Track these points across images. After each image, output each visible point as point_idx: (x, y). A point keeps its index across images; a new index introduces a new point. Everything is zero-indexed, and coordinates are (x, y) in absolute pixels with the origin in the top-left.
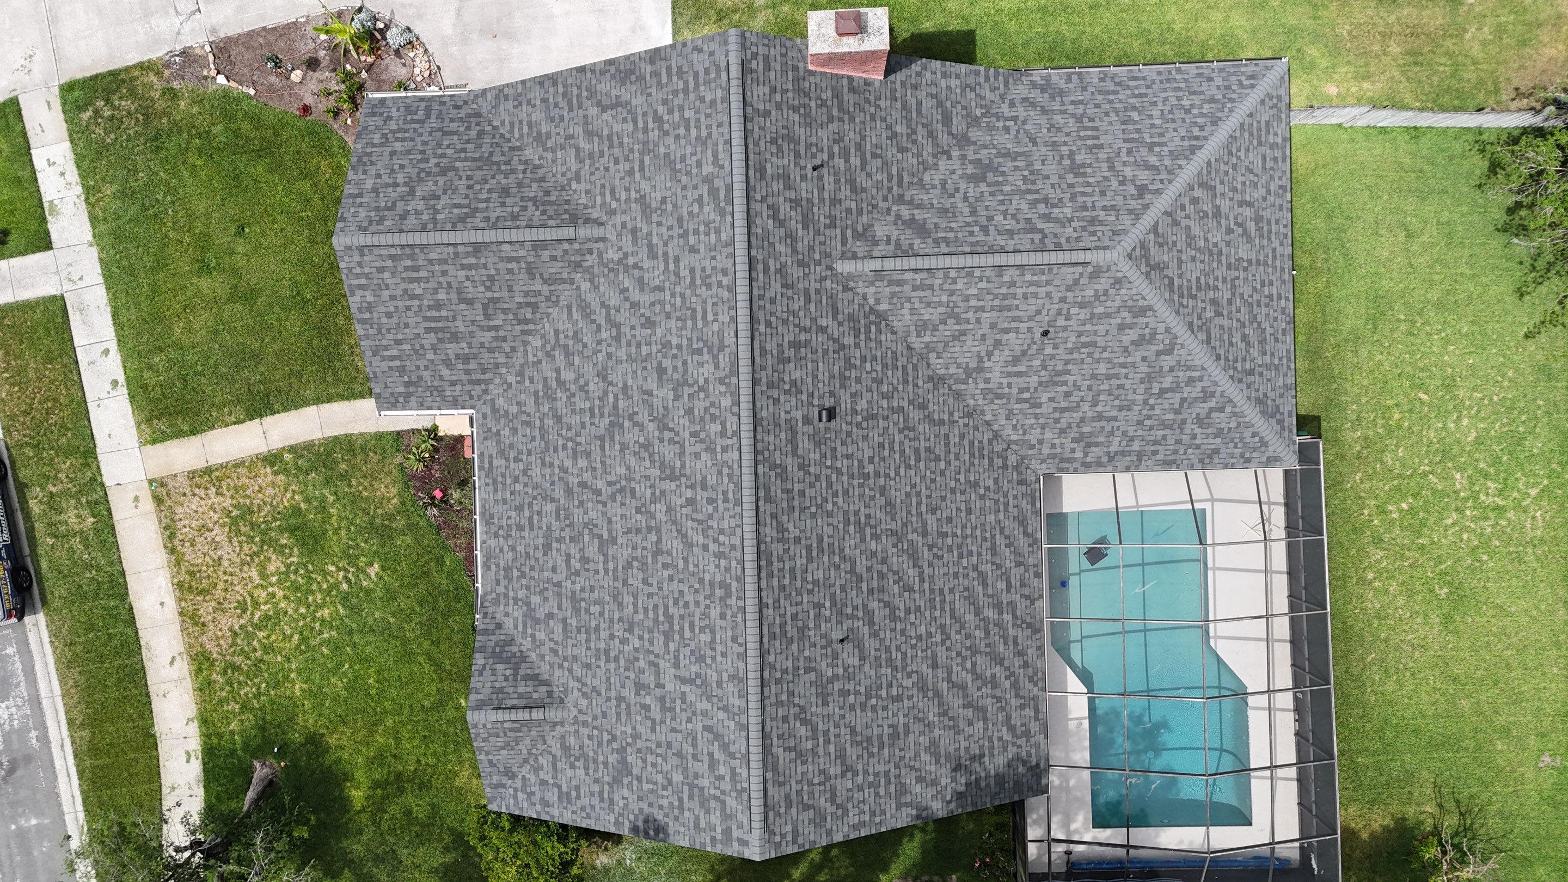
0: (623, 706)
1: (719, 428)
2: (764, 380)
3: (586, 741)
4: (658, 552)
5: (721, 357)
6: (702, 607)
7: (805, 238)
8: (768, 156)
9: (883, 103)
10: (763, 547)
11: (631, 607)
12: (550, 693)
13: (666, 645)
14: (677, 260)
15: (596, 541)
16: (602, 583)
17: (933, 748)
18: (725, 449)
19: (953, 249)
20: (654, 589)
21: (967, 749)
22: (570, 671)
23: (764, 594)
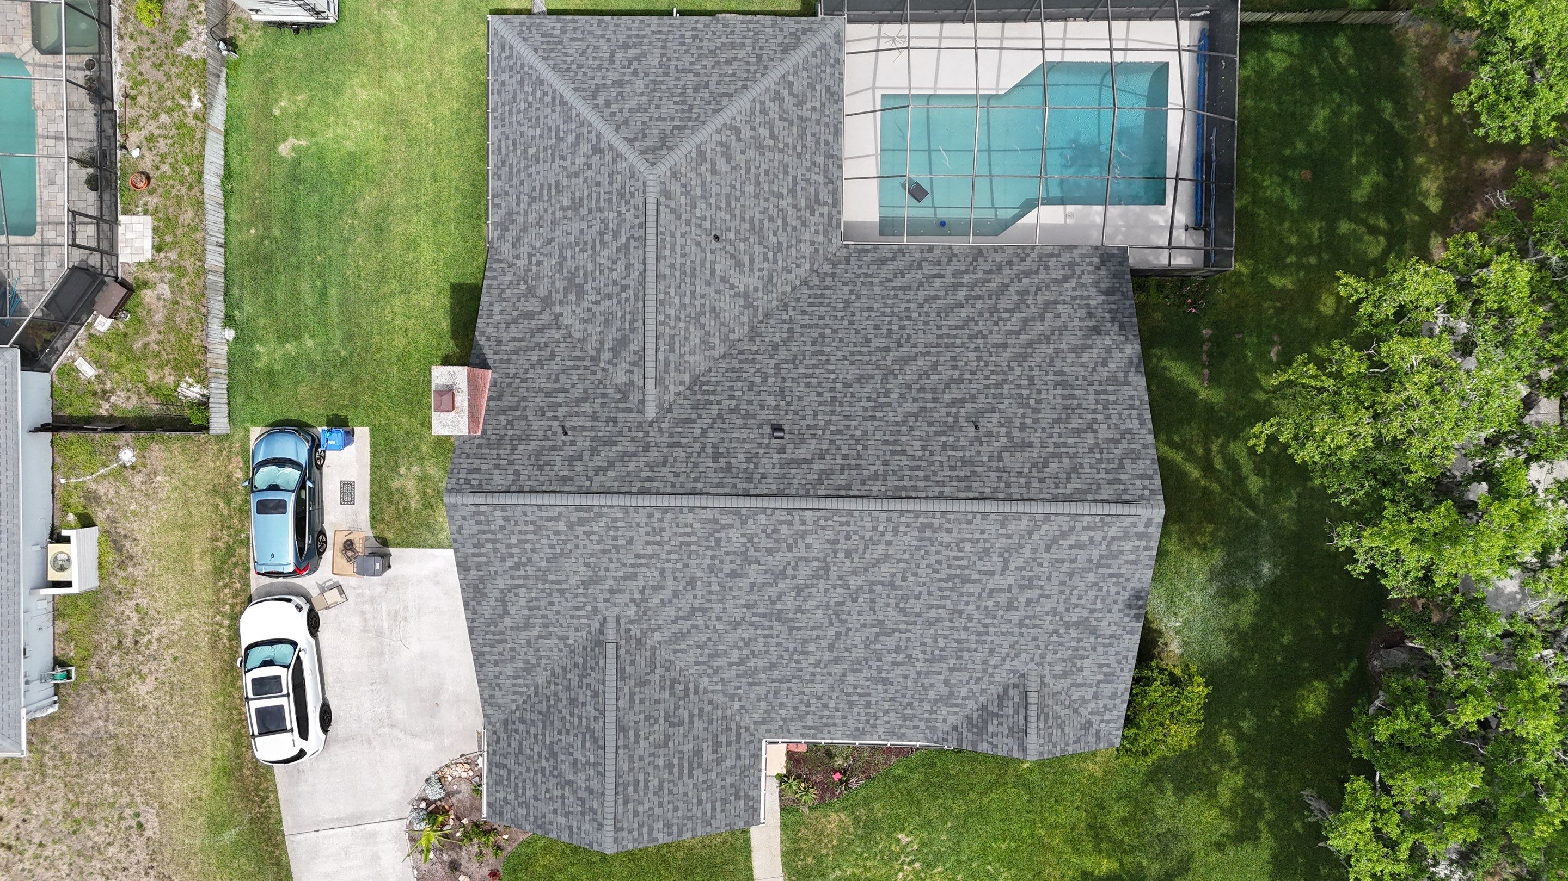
0: (1027, 622)
1: (785, 526)
2: (744, 486)
3: (1059, 656)
4: (892, 585)
5: (723, 522)
6: (940, 548)
7: (625, 445)
8: (553, 473)
9: (512, 371)
10: (890, 493)
11: (940, 611)
12: (1015, 686)
13: (974, 581)
14: (638, 556)
15: (881, 638)
16: (918, 635)
17: (1078, 350)
18: (803, 523)
19: (640, 317)
20: (924, 589)
21: (1081, 320)
22: (995, 667)
23: (931, 495)
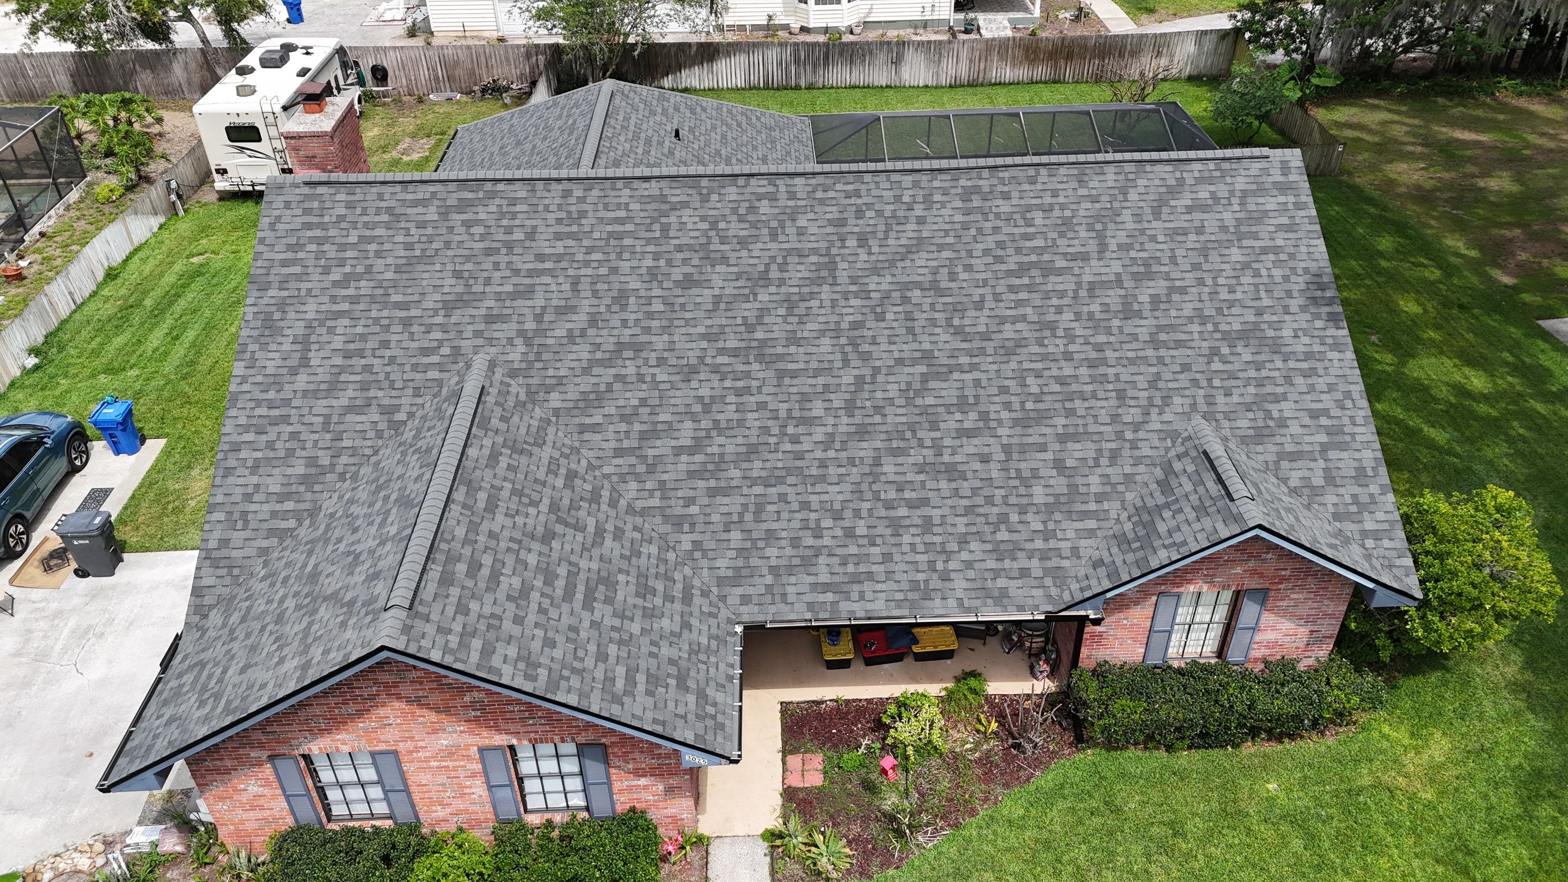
0: (1163, 337)
1: (765, 202)
3: (1235, 399)
4: (934, 287)
6: (998, 223)
11: (1019, 326)
13: (1060, 272)
15: (932, 384)
16: (992, 375)
18: (793, 196)
20: (987, 290)
22: (1136, 427)
